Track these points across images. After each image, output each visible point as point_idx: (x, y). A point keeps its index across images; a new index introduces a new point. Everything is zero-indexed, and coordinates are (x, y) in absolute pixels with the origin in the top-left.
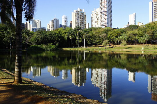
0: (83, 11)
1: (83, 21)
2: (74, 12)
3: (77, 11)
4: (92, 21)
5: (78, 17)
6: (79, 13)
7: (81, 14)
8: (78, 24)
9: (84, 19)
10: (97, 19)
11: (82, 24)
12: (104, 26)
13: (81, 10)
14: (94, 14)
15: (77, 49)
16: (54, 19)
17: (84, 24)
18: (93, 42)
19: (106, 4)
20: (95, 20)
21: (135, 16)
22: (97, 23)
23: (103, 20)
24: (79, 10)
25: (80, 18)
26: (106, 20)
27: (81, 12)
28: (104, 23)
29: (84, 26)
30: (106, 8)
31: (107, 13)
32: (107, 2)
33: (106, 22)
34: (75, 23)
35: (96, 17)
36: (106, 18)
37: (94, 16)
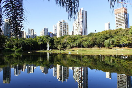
0: (66, 21)
1: (66, 29)
2: (59, 22)
3: (60, 22)
4: (73, 29)
5: (62, 26)
6: (62, 23)
7: (64, 24)
8: (62, 32)
9: (66, 28)
10: (77, 27)
11: (65, 32)
12: (81, 33)
13: (64, 21)
14: (75, 24)
15: (46, 51)
16: (45, 28)
17: (66, 31)
18: (55, 46)
19: (82, 16)
20: (75, 28)
21: (109, 24)
22: (77, 31)
23: (80, 28)
24: (62, 21)
25: (63, 27)
26: (82, 29)
27: (64, 23)
28: (80, 31)
29: (66, 33)
30: (82, 19)
31: (83, 23)
32: (82, 14)
33: (82, 30)
34: (59, 31)
35: (76, 26)
36: (82, 27)
37: (75, 25)
